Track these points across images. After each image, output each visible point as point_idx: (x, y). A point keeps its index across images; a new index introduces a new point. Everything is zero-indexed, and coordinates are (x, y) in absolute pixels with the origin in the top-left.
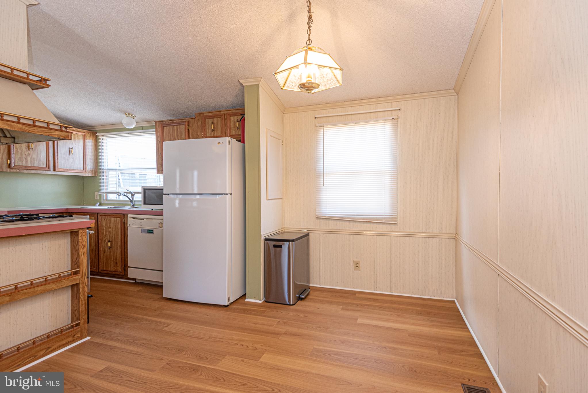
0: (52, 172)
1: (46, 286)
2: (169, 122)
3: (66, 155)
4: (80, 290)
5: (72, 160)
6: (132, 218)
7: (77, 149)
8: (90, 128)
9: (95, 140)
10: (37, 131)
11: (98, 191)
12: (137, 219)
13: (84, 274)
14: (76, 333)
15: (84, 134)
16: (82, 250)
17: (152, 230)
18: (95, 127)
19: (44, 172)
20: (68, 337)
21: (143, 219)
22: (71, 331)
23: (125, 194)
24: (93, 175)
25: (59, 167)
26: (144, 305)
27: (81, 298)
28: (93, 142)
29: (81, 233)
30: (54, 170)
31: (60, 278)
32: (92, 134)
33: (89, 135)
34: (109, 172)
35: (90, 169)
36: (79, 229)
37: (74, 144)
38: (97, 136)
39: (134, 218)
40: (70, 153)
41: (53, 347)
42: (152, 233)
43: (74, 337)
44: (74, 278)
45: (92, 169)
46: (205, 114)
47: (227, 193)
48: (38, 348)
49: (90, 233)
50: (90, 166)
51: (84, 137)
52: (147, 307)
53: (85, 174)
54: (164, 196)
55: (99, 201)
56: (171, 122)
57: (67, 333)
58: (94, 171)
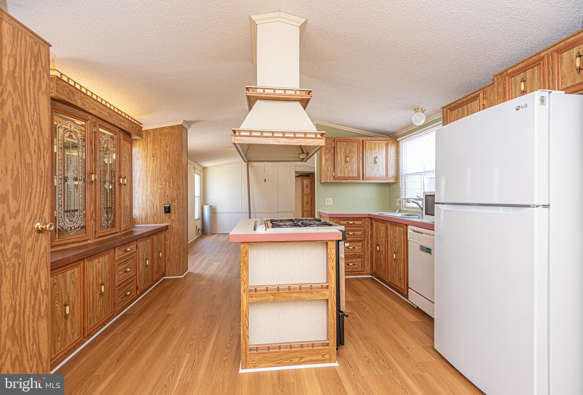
0: (361, 181)
1: (300, 294)
2: (458, 102)
3: (372, 164)
4: (329, 308)
5: (377, 168)
6: (412, 231)
7: (380, 157)
8: (392, 135)
9: (396, 146)
10: (297, 142)
11: (398, 197)
12: (417, 232)
13: (332, 291)
14: (325, 353)
15: (386, 142)
16: (331, 264)
17: (430, 250)
18: (396, 133)
19: (355, 181)
20: (319, 354)
21: (422, 234)
22: (321, 350)
23: (415, 201)
24: (394, 182)
25: (367, 176)
26: (408, 349)
27: (330, 316)
28: (395, 148)
29: (330, 245)
30: (363, 179)
31: (311, 288)
32: (394, 140)
33: (391, 142)
34: (408, 177)
35: (391, 176)
36: (328, 240)
37: (378, 153)
38: (398, 141)
39: (414, 231)
40: (375, 163)
41: (305, 359)
42: (430, 252)
43: (323, 356)
44: (324, 292)
45: (393, 176)
46: (509, 71)
47: (537, 203)
48: (293, 354)
49: (345, 246)
50: (392, 172)
51: (387, 145)
52: (410, 353)
53: (387, 181)
54: (435, 205)
55: (399, 207)
56: (460, 101)
57: (318, 350)
58: (395, 178)
